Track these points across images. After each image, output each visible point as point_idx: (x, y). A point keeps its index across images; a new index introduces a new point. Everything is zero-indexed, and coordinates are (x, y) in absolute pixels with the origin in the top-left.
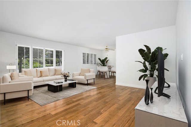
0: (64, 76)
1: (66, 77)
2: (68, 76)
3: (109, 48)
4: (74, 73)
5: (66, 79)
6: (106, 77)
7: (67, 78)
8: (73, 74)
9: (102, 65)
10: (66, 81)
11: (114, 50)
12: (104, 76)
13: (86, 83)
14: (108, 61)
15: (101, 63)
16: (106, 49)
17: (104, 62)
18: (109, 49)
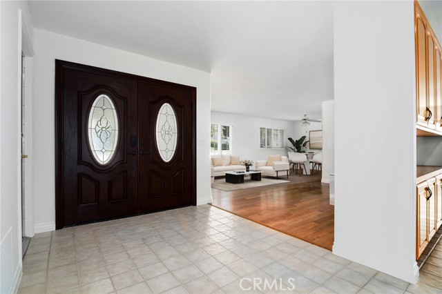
0: (246, 165)
1: (248, 165)
2: (250, 165)
3: (310, 119)
4: (259, 161)
5: (248, 168)
6: (304, 173)
7: (250, 167)
8: (257, 163)
9: (296, 150)
10: (248, 171)
11: (320, 121)
12: (302, 170)
13: (275, 175)
14: (306, 142)
15: (293, 147)
16: (304, 121)
17: (298, 145)
18: (309, 121)
